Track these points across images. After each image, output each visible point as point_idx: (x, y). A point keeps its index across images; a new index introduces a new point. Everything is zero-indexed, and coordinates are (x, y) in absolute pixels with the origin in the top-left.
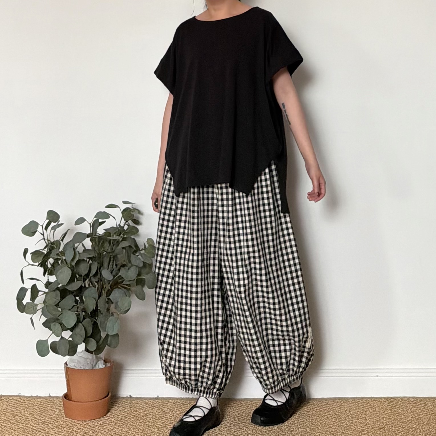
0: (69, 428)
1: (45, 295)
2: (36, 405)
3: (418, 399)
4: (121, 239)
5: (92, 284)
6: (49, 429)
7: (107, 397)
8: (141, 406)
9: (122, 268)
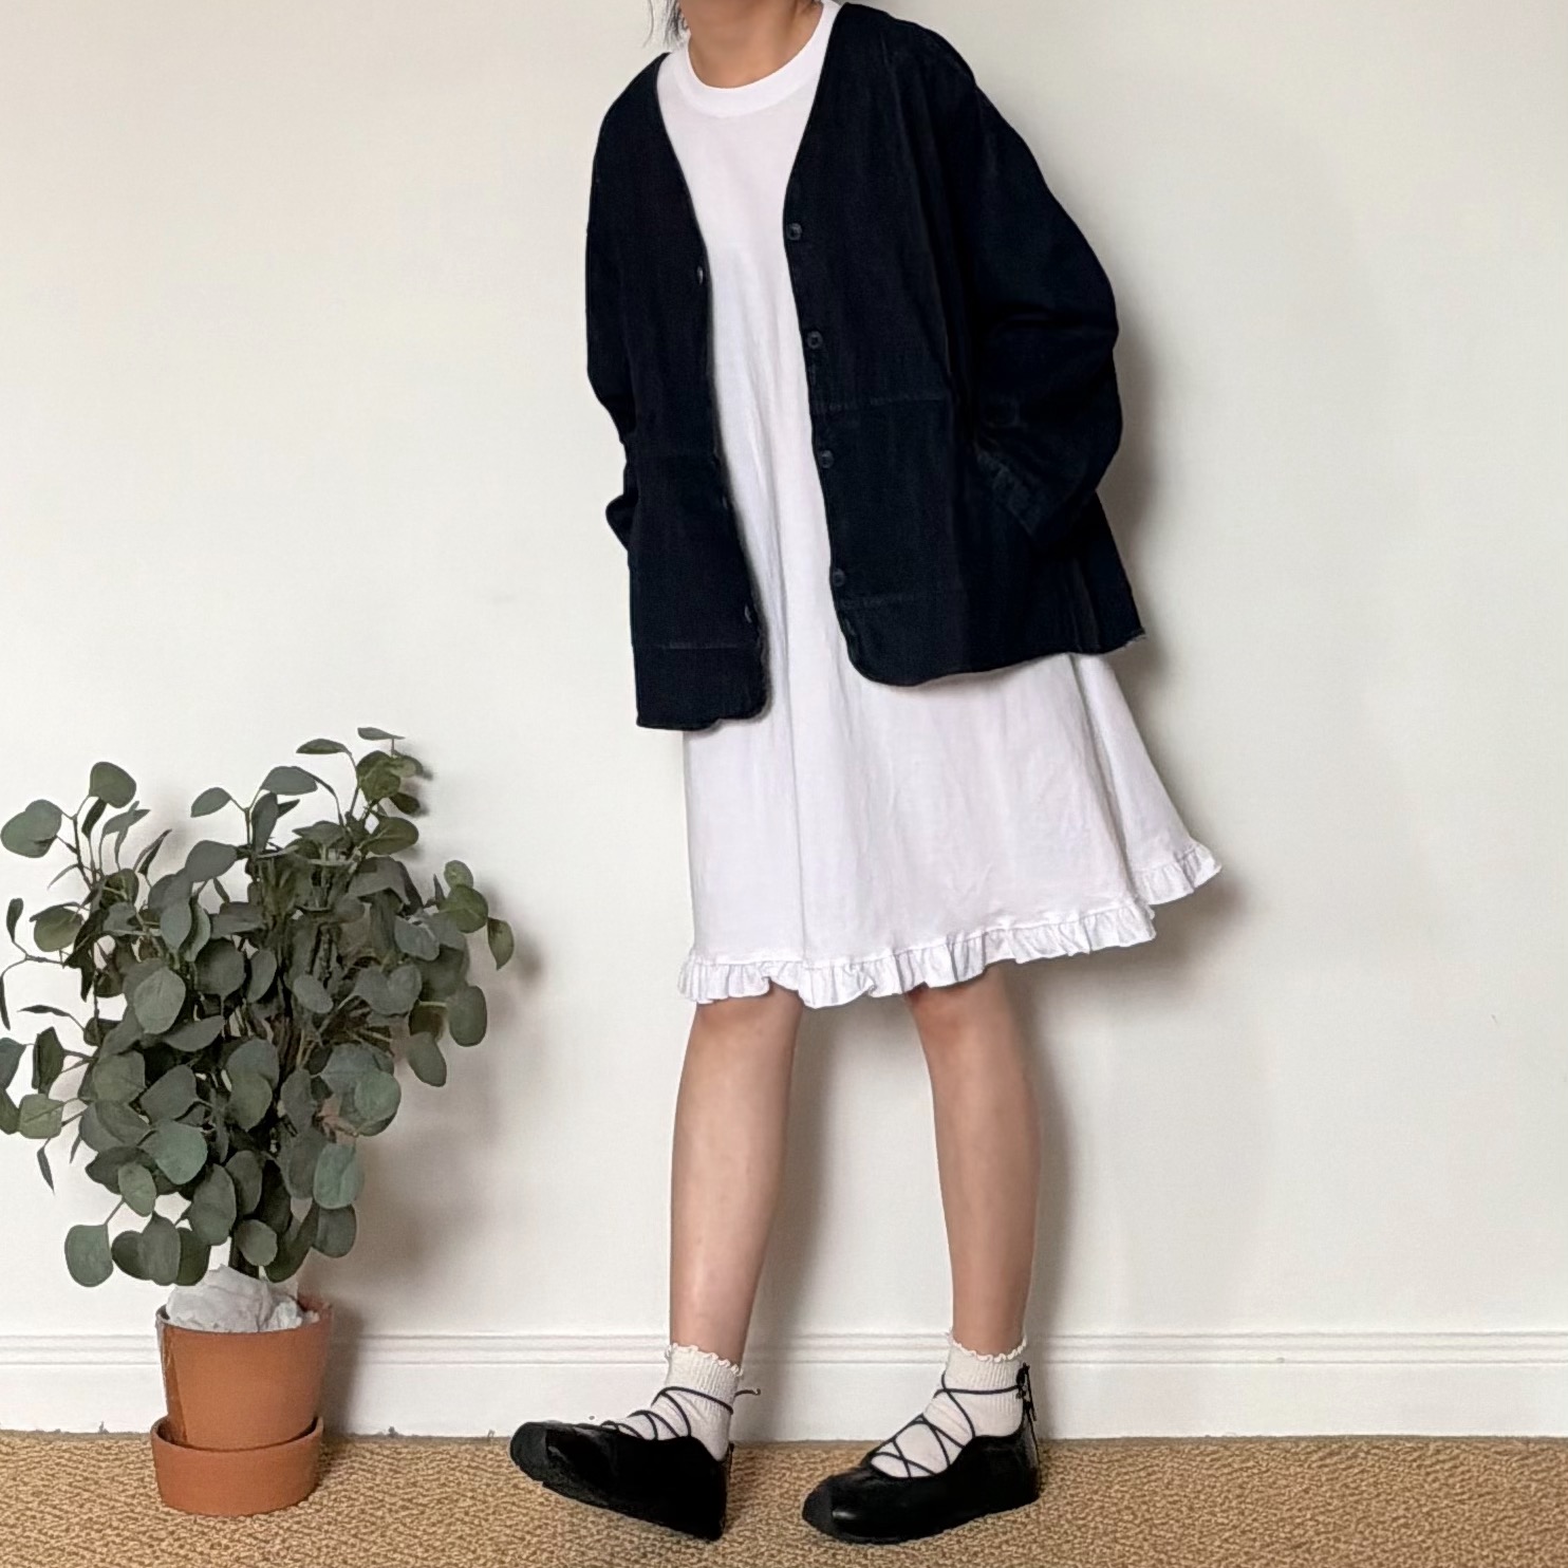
0: (177, 1544)
1: (85, 1067)
2: (58, 1464)
3: (1427, 1445)
4: (354, 868)
5: (254, 1029)
6: (106, 1545)
7: (310, 1436)
8: (430, 1466)
9: (364, 970)
